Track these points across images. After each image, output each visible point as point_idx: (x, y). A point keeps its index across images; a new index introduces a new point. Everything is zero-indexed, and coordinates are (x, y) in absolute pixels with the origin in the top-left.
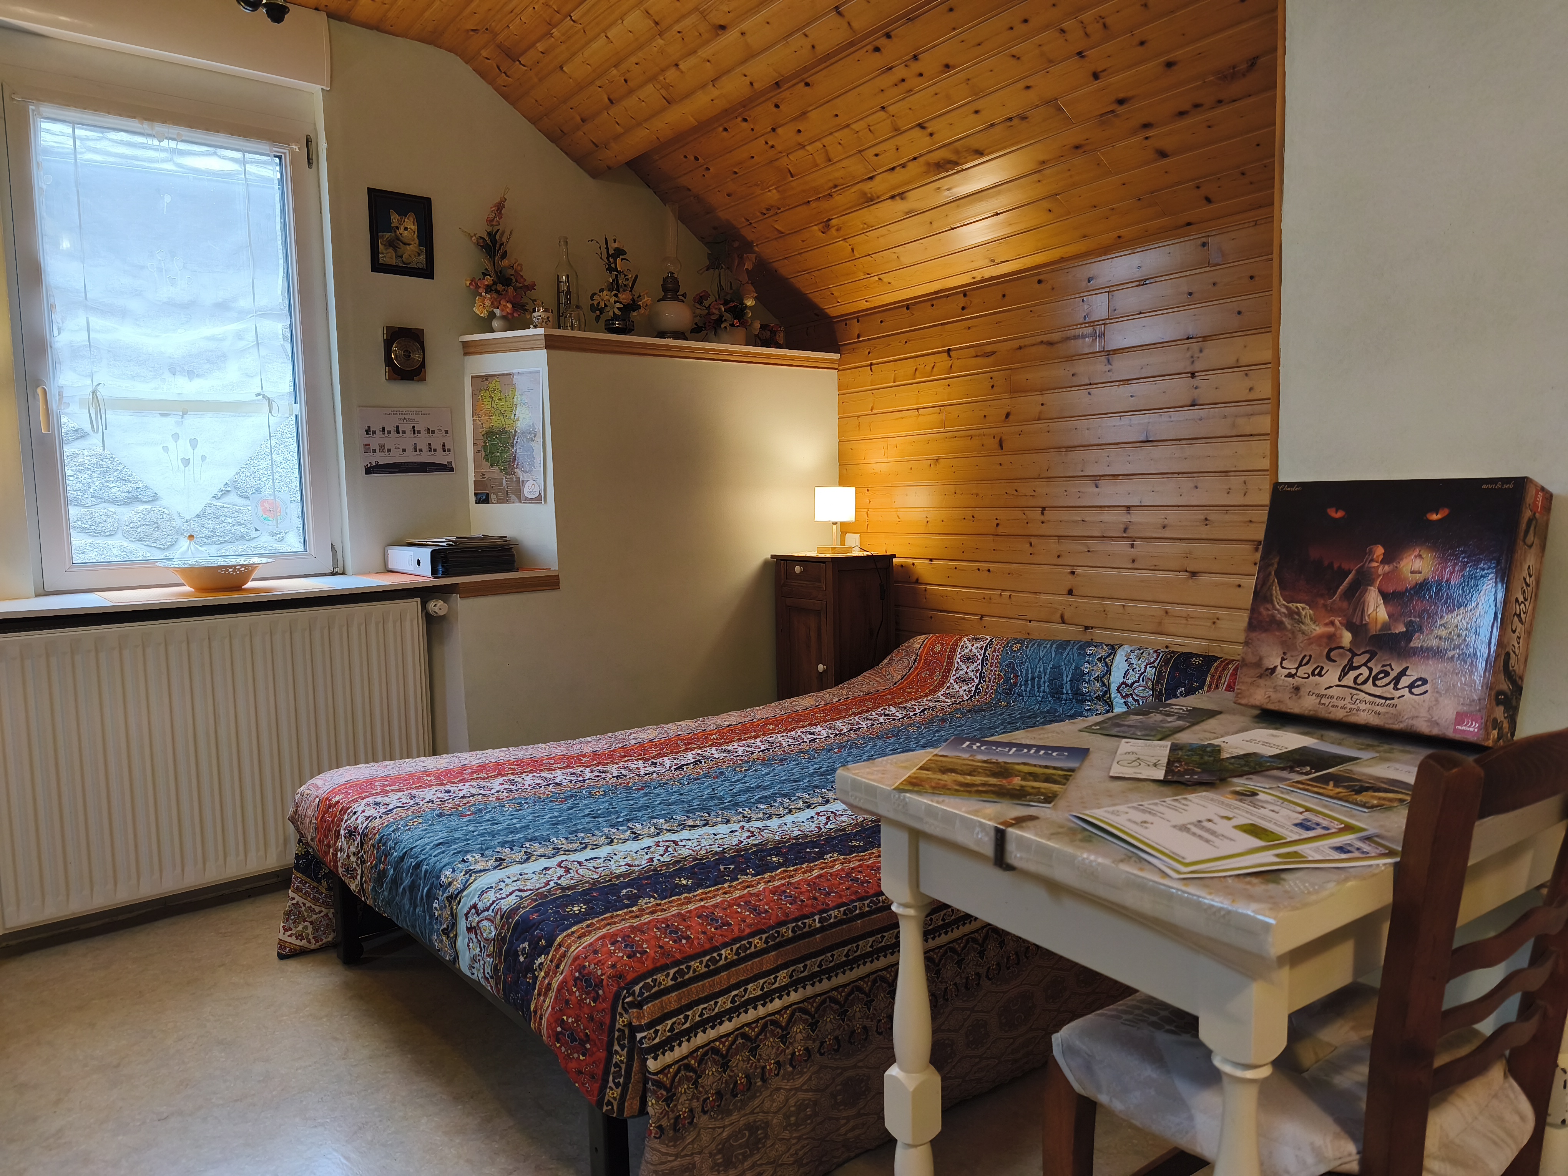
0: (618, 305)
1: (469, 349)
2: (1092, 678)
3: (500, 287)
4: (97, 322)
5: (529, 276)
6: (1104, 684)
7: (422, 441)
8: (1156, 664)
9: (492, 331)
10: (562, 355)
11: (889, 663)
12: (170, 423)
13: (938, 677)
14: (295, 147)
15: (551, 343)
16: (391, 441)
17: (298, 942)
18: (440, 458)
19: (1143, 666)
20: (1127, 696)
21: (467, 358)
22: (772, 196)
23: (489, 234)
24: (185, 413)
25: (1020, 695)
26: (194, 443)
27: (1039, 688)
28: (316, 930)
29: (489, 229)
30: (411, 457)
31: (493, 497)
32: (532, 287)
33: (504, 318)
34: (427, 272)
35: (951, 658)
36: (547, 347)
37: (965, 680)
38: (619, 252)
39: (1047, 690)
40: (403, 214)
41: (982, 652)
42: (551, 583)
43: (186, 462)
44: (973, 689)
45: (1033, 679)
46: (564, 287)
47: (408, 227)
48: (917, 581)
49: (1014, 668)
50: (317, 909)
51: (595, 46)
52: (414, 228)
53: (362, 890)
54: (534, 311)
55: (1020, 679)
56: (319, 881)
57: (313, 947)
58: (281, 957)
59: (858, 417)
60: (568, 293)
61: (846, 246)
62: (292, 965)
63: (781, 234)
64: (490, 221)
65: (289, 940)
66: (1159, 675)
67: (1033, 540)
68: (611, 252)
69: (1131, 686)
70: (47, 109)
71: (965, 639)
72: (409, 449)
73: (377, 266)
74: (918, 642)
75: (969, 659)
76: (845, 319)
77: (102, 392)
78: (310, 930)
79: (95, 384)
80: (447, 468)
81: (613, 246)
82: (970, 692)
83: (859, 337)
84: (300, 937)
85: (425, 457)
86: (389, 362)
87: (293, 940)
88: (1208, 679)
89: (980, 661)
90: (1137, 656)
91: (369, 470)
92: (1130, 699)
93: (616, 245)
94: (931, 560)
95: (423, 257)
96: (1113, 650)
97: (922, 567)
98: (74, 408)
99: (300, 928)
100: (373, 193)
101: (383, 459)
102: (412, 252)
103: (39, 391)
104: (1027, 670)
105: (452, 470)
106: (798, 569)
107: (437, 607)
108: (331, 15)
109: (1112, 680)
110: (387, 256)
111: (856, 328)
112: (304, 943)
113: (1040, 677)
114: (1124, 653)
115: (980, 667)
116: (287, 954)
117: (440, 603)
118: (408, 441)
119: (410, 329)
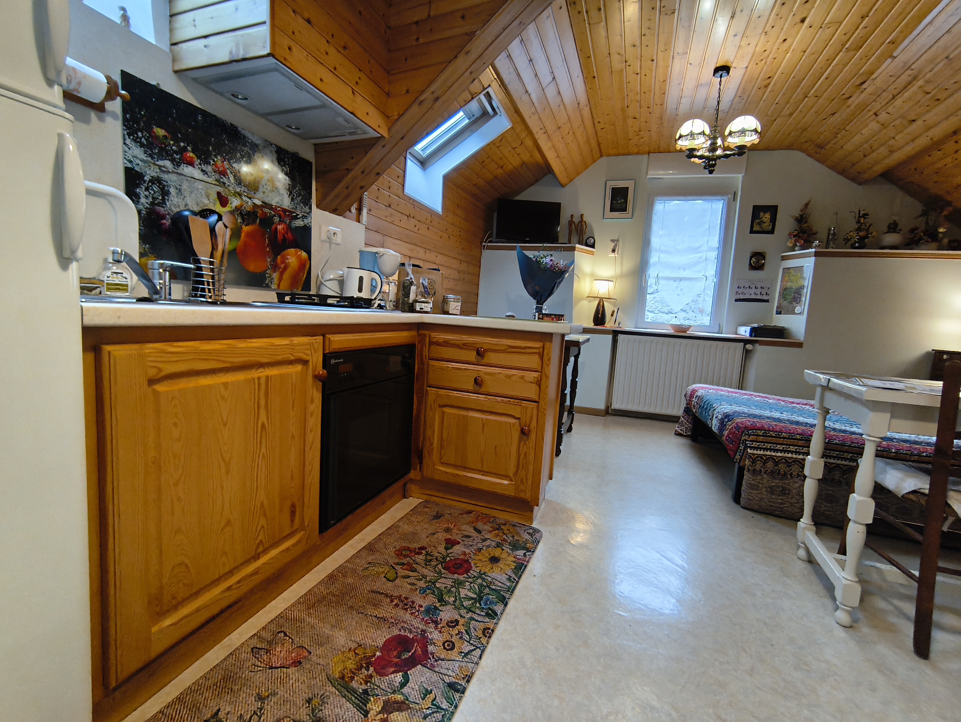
0: (857, 237)
1: (784, 258)
3: (801, 235)
4: (662, 256)
7: (758, 291)
9: (795, 251)
10: (822, 259)
12: (676, 284)
15: (817, 254)
16: (745, 291)
17: (680, 432)
18: (765, 297)
21: (783, 261)
23: (800, 215)
24: (681, 280)
26: (682, 290)
28: (685, 430)
29: (801, 213)
30: (753, 297)
31: (782, 312)
32: (816, 233)
33: (800, 246)
36: (815, 256)
38: (865, 215)
40: (765, 212)
42: (799, 345)
43: (679, 295)
46: (832, 232)
47: (767, 217)
51: (856, 138)
52: (769, 217)
53: (696, 412)
54: (814, 242)
57: (684, 434)
58: (675, 434)
60: (834, 234)
64: (801, 210)
65: (678, 430)
68: (861, 215)
72: (753, 294)
73: (752, 232)
77: (660, 275)
79: (658, 272)
80: (767, 301)
81: (862, 212)
84: (682, 430)
85: (758, 297)
86: (750, 264)
91: (736, 300)
93: (864, 212)
95: (771, 227)
98: (652, 279)
100: (755, 207)
101: (742, 297)
102: (767, 226)
103: (645, 274)
105: (768, 302)
107: (749, 347)
108: (749, 150)
110: (756, 228)
112: (682, 432)
116: (678, 434)
117: (750, 345)
118: (753, 291)
119: (760, 253)
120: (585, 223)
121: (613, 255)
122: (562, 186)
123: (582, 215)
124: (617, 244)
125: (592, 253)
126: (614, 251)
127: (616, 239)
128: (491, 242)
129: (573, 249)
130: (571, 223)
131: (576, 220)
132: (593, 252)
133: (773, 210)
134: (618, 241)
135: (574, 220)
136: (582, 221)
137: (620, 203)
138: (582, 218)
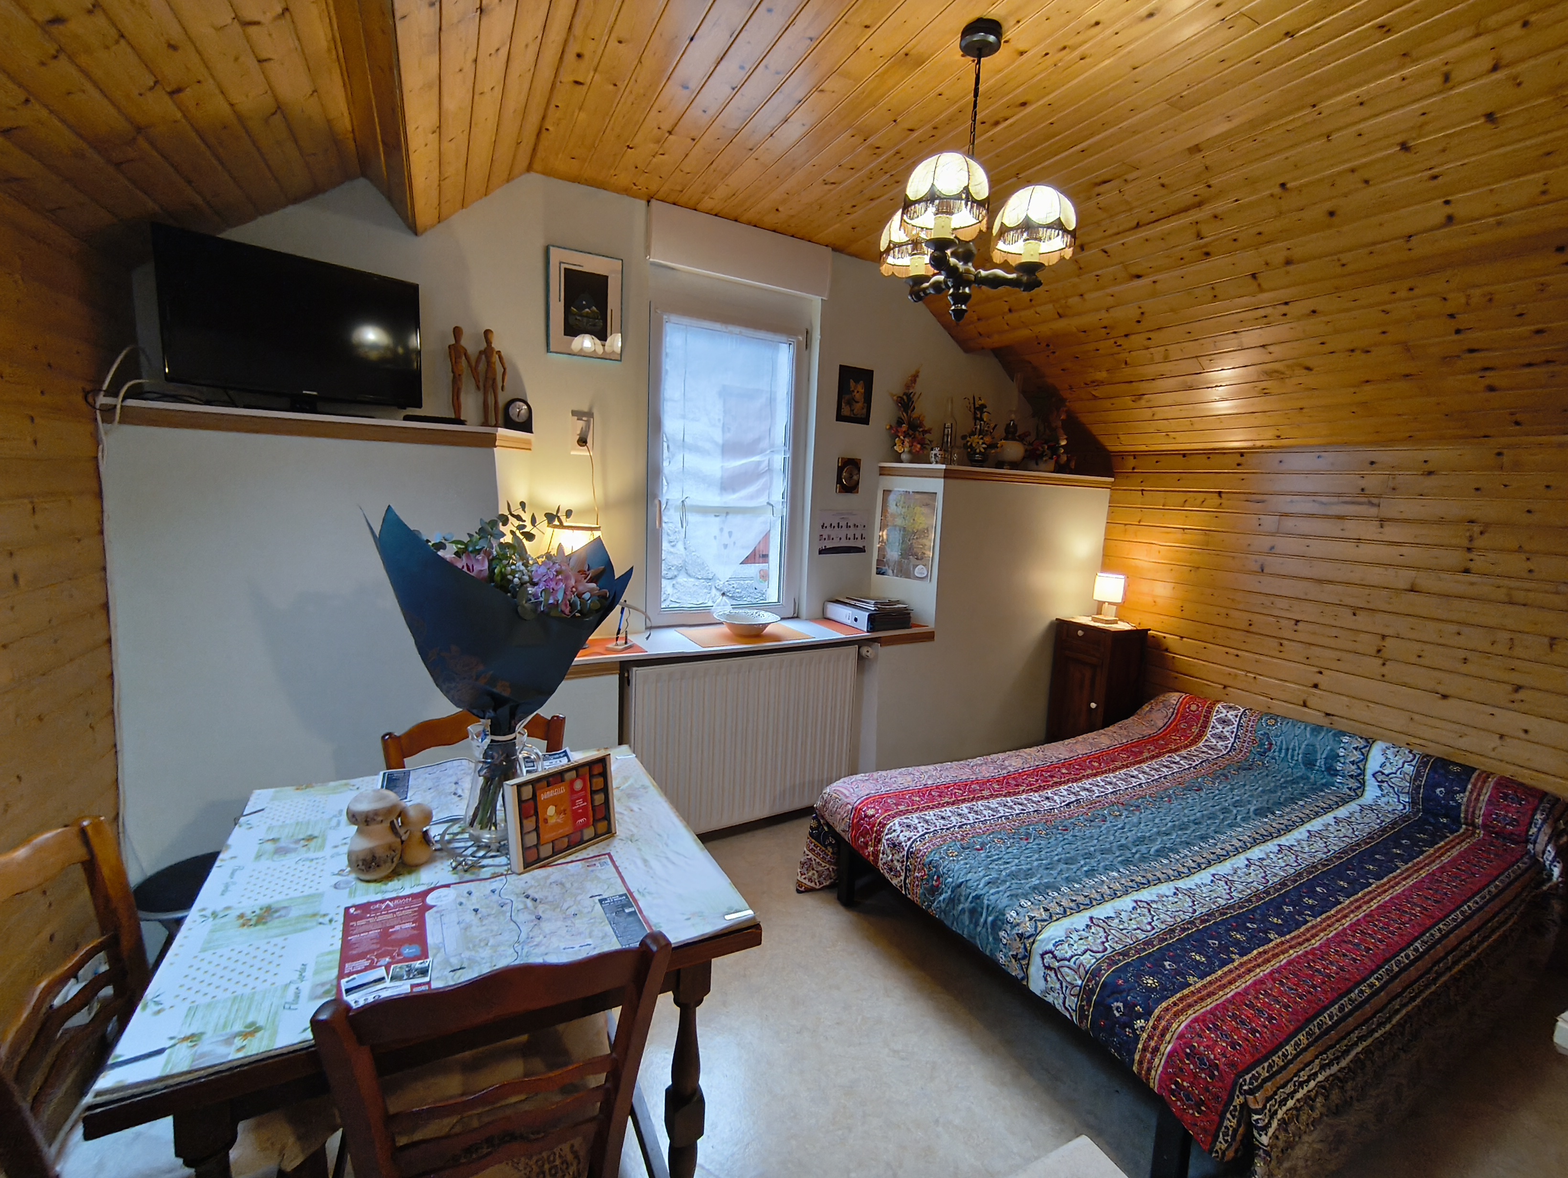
0: (984, 446)
1: (883, 472)
2: (1347, 761)
3: (911, 432)
4: (688, 457)
5: (927, 425)
6: (1359, 768)
7: (851, 532)
8: (1414, 763)
9: (903, 461)
10: (951, 482)
11: (1150, 711)
12: (719, 521)
13: (1195, 730)
14: (801, 338)
15: (948, 475)
16: (834, 533)
17: (809, 884)
18: (859, 544)
19: (1401, 762)
20: (1382, 782)
21: (883, 478)
22: (1103, 375)
23: (905, 394)
24: (727, 513)
25: (1273, 758)
26: (730, 534)
27: (1293, 756)
28: (820, 876)
29: (906, 391)
30: (844, 543)
31: (889, 572)
32: (929, 431)
33: (912, 453)
34: (865, 420)
35: (1207, 718)
36: (945, 477)
37: (1221, 737)
38: (983, 406)
39: (1300, 760)
40: (857, 382)
41: (1238, 719)
42: (929, 636)
43: (726, 546)
44: (1230, 745)
45: (1287, 749)
46: (949, 431)
47: (858, 390)
48: (1167, 650)
49: (1268, 738)
50: (823, 864)
52: (862, 391)
54: (932, 449)
55: (1274, 747)
56: (826, 847)
57: (817, 887)
58: (798, 891)
59: (1126, 525)
61: (1148, 413)
62: (806, 899)
63: (1095, 398)
64: (908, 387)
65: (804, 881)
66: (1418, 775)
67: (1285, 642)
68: (977, 406)
69: (1388, 775)
70: (674, 318)
71: (1219, 705)
72: (844, 538)
73: (840, 418)
74: (1174, 698)
75: (1224, 722)
76: (1122, 455)
77: (687, 502)
78: (816, 876)
79: (685, 496)
80: (862, 550)
81: (978, 403)
82: (1227, 747)
83: (1134, 468)
84: (810, 880)
85: (851, 543)
86: (839, 481)
87: (806, 881)
88: (1469, 786)
89: (1235, 726)
90: (1393, 753)
91: (821, 552)
92: (1385, 784)
93: (980, 402)
94: (1182, 637)
95: (865, 409)
96: (1369, 742)
97: (1171, 640)
98: (672, 512)
99: (810, 874)
100: (842, 368)
101: (829, 544)
102: (858, 407)
103: (657, 502)
104: (1282, 742)
105: (866, 551)
106: (1080, 633)
107: (867, 652)
108: (835, 249)
109: (1368, 766)
110: (846, 411)
111: (1131, 462)
112: (813, 885)
113: (1294, 750)
114: (1379, 748)
115: (1235, 730)
116: (802, 890)
117: (867, 649)
118: (843, 532)
119: (853, 459)
120: (500, 358)
121: (583, 452)
122: (414, 229)
123: (487, 333)
124: (588, 422)
125: (526, 447)
126: (582, 441)
127: (585, 409)
128: (136, 393)
129: (490, 442)
130: (456, 351)
131: (471, 345)
132: (528, 442)
133: (866, 376)
134: (590, 414)
135: (464, 342)
136: (488, 352)
137: (587, 316)
138: (488, 342)
